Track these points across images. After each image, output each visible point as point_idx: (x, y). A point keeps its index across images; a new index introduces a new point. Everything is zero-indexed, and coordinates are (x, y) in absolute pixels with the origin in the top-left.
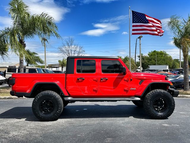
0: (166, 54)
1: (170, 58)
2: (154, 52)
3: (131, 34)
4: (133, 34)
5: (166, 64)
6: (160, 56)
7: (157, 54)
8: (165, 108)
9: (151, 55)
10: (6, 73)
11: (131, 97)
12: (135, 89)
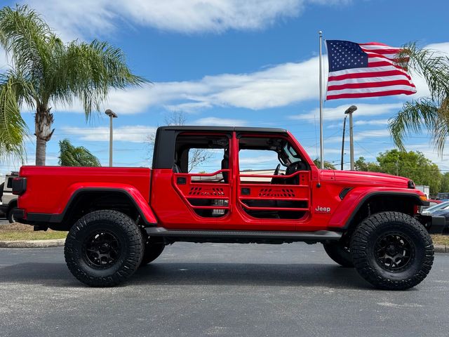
0: (422, 160)
1: (435, 170)
2: (392, 153)
3: (324, 97)
4: (329, 98)
5: (425, 184)
6: (409, 163)
7: (400, 159)
8: (408, 259)
9: (386, 161)
10: (4, 190)
11: (319, 232)
12: (328, 209)
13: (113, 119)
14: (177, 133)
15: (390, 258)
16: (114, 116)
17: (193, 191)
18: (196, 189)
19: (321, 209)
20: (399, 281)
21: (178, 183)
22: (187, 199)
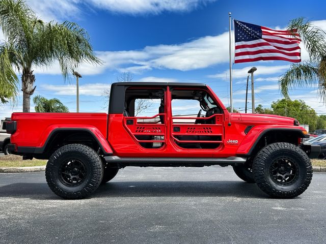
0: (304, 106)
1: (313, 113)
2: (282, 101)
3: (233, 61)
4: (237, 62)
5: (306, 123)
6: (294, 109)
7: (288, 105)
8: (294, 176)
9: (278, 107)
11: (230, 158)
12: (237, 142)
13: (79, 78)
14: (126, 88)
15: (281, 175)
16: (80, 77)
17: (139, 130)
18: (141, 128)
19: (231, 141)
20: (288, 192)
21: (128, 124)
22: (135, 135)
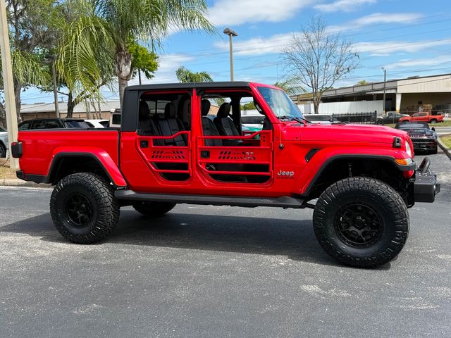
11: (280, 198)
12: (292, 173)
16: (234, 35)
17: (156, 154)
18: (158, 152)
19: (284, 173)
20: (361, 258)
21: (142, 146)
22: (151, 162)
